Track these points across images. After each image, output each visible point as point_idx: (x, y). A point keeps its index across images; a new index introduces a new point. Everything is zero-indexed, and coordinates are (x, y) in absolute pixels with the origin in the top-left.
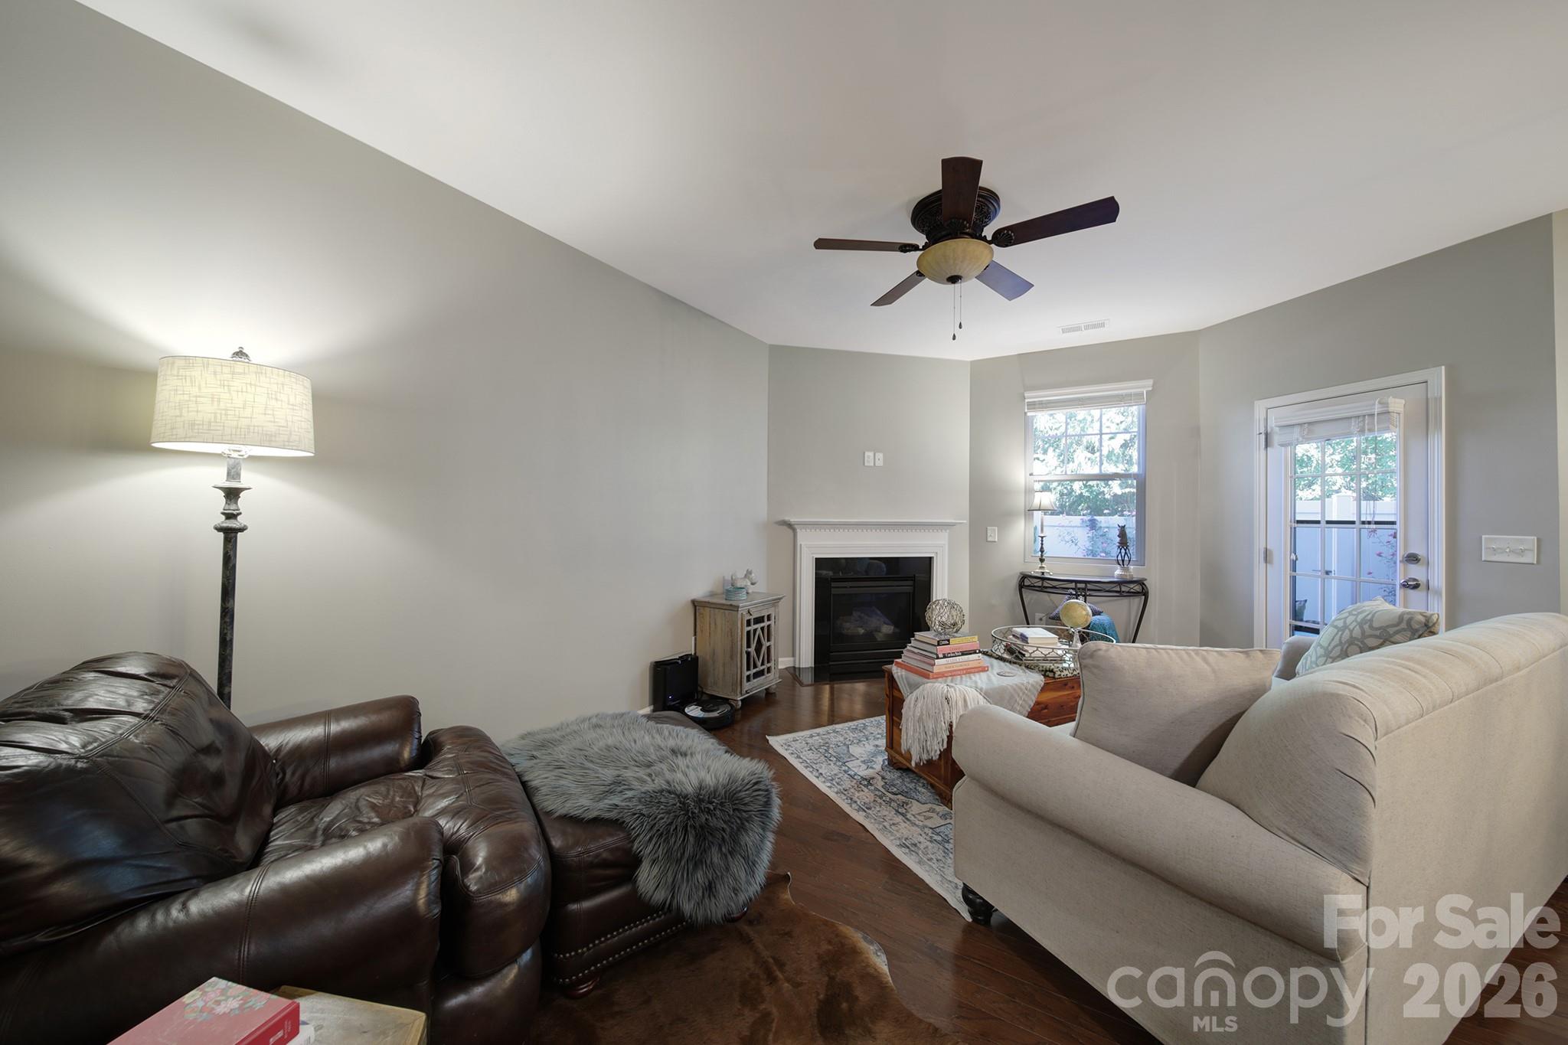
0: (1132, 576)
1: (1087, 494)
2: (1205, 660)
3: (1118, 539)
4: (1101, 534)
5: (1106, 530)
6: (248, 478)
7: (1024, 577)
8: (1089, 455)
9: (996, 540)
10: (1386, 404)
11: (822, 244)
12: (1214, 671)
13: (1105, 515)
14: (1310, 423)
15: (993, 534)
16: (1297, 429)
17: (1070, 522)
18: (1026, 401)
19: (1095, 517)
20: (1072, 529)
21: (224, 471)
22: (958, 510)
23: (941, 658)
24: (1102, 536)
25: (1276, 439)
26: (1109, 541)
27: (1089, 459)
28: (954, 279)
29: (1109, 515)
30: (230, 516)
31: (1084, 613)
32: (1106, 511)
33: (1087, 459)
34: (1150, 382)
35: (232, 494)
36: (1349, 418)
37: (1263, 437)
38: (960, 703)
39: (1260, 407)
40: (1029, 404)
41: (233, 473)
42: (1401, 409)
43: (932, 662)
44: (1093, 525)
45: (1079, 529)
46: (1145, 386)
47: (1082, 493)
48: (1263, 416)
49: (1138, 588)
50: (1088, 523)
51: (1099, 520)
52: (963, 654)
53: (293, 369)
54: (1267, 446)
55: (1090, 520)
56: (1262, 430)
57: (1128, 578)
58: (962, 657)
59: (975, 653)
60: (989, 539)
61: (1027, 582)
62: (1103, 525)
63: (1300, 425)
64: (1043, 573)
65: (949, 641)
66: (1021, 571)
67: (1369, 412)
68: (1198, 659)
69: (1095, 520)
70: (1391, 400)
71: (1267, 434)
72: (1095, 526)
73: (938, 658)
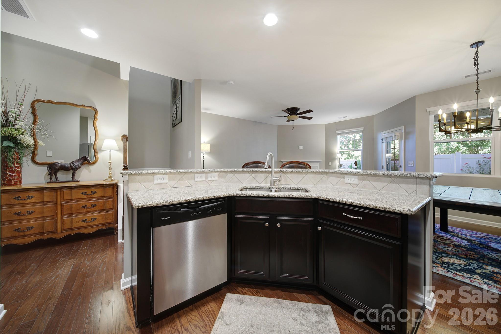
6: (205, 155)
9: (331, 165)
11: (271, 117)
21: (203, 154)
28: (293, 120)
30: (204, 159)
34: (363, 128)
35: (204, 156)
36: (391, 137)
37: (382, 140)
39: (382, 133)
41: (204, 155)
42: (399, 135)
46: (362, 129)
53: (208, 143)
60: (329, 165)
67: (393, 135)
70: (397, 133)
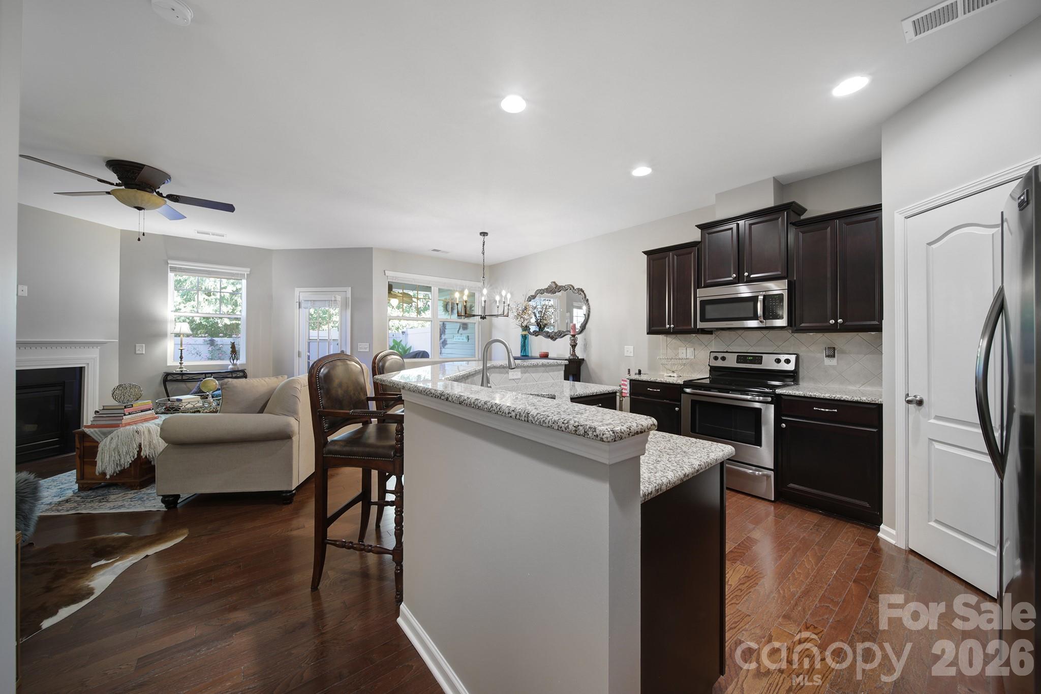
0: (238, 368)
1: (204, 323)
2: (265, 381)
3: (231, 350)
4: (217, 348)
5: (221, 346)
7: (167, 374)
8: (207, 297)
9: (144, 353)
10: (335, 297)
12: (267, 383)
13: (221, 337)
14: (314, 301)
15: (141, 349)
16: (310, 302)
17: (195, 341)
18: (169, 265)
19: (214, 339)
20: (197, 346)
22: (109, 333)
23: (127, 415)
24: (218, 350)
25: (303, 305)
26: (223, 353)
27: (206, 300)
28: (140, 209)
29: (223, 337)
31: (214, 384)
32: (220, 335)
33: (205, 300)
34: (248, 269)
36: (326, 300)
37: (298, 303)
38: (146, 433)
39: (297, 290)
40: (171, 268)
42: (340, 300)
43: (122, 418)
44: (212, 343)
45: (202, 346)
46: (244, 270)
47: (201, 322)
48: (298, 295)
49: (241, 374)
50: (209, 342)
51: (216, 340)
52: (142, 411)
54: (299, 308)
55: (210, 340)
56: (298, 301)
57: (236, 369)
58: (142, 413)
59: (150, 410)
60: (137, 352)
61: (169, 378)
62: (219, 343)
63: (311, 301)
64: (182, 371)
65: (132, 405)
66: (164, 371)
67: (331, 299)
68: (263, 381)
69: (214, 340)
70: (337, 296)
71: (299, 303)
72: (214, 344)
73: (125, 415)
